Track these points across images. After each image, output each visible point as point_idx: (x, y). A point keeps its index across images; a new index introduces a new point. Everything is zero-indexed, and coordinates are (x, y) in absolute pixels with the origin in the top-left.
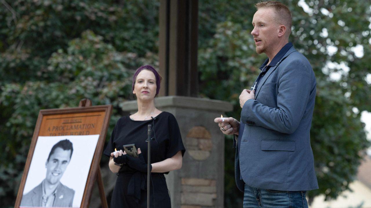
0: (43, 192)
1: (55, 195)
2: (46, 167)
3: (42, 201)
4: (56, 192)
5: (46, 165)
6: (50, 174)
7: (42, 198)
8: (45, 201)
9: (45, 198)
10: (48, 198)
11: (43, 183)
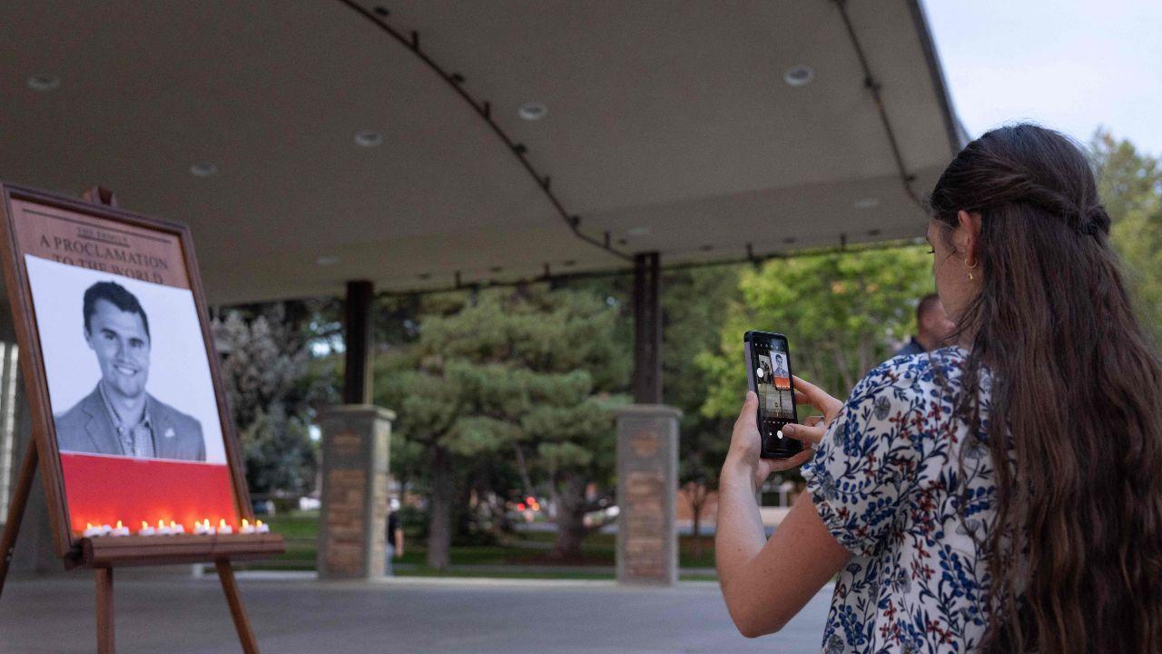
0: (114, 416)
1: (147, 425)
2: (91, 347)
3: (120, 440)
4: (147, 418)
5: (88, 340)
6: (110, 368)
7: (115, 432)
8: (129, 440)
9: (125, 433)
10: (132, 434)
11: (102, 390)
